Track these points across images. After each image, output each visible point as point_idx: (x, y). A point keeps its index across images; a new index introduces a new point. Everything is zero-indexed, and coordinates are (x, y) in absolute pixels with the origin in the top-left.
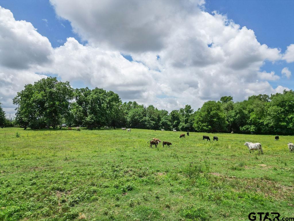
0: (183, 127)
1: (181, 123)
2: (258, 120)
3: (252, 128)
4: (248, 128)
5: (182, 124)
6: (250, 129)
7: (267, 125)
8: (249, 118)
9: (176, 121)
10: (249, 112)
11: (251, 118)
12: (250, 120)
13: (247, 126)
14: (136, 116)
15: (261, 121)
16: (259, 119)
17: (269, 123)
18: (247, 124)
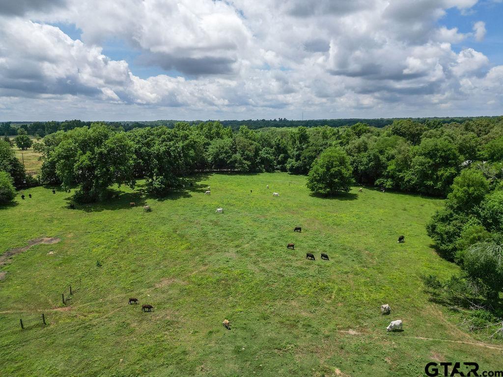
0: (292, 166)
1: (289, 160)
2: (398, 173)
3: (389, 183)
4: (383, 183)
5: (291, 163)
6: (385, 185)
7: (409, 181)
8: (385, 168)
9: (282, 155)
10: (388, 159)
11: (389, 168)
12: (387, 170)
13: (382, 180)
14: (222, 155)
15: (401, 175)
16: (400, 171)
17: (410, 180)
18: (383, 176)
